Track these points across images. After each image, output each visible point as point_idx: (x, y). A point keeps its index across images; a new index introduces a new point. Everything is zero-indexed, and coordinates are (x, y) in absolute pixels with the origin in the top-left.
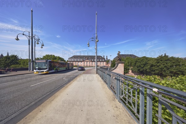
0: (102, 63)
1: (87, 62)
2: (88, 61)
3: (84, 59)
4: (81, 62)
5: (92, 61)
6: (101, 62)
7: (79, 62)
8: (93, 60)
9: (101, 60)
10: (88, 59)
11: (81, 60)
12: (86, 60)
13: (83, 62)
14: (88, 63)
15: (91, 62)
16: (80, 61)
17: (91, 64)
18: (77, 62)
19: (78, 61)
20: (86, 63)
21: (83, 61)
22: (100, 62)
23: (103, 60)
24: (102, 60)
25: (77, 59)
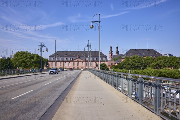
1: (78, 62)
2: (80, 60)
3: (74, 58)
4: (69, 62)
8: (87, 59)
10: (79, 57)
11: (69, 59)
12: (77, 59)
14: (80, 63)
15: (84, 63)
17: (84, 65)
18: (62, 63)
19: (64, 61)
21: (72, 61)
22: (98, 61)
23: (104, 59)
24: (102, 59)
25: (63, 57)
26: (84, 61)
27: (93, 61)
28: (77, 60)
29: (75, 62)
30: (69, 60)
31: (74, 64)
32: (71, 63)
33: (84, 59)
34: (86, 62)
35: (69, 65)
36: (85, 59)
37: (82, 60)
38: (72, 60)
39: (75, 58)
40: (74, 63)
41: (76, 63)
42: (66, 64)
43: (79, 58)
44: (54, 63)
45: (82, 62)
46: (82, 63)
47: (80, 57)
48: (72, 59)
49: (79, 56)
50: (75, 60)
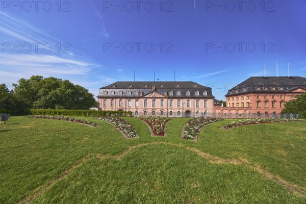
0: (201, 101)
1: (154, 98)
2: (157, 95)
4: (137, 98)
5: (169, 98)
6: (198, 98)
7: (129, 98)
8: (171, 94)
9: (197, 94)
10: (156, 90)
12: (152, 92)
14: (158, 101)
15: (165, 100)
16: (134, 98)
17: (165, 106)
18: (124, 100)
19: (126, 98)
20: (150, 101)
21: (142, 97)
22: (194, 98)
23: (205, 94)
24: (201, 93)
27: (183, 98)
28: (151, 96)
31: (145, 104)
32: (139, 100)
33: (166, 94)
34: (169, 100)
35: (137, 105)
36: (168, 94)
37: (161, 96)
40: (146, 100)
42: (130, 103)
44: (108, 101)
45: (162, 99)
50: (148, 96)
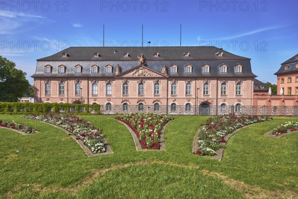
0: (231, 85)
1: (142, 80)
2: (148, 73)
3: (126, 66)
4: (109, 79)
5: (170, 78)
6: (225, 78)
7: (95, 79)
8: (174, 70)
9: (224, 70)
10: (144, 64)
11: (109, 70)
12: (137, 68)
13: (119, 83)
15: (163, 83)
16: (103, 78)
17: (162, 94)
18: (84, 83)
19: (88, 78)
21: (119, 77)
22: (218, 78)
23: (239, 69)
24: (231, 69)
25: (84, 64)
26: (164, 78)
27: (195, 78)
28: (136, 75)
29: (131, 82)
30: (107, 75)
31: (125, 89)
32: (114, 82)
33: (164, 70)
34: (169, 82)
35: (110, 93)
36: (167, 70)
37: (155, 75)
38: (117, 73)
39: (129, 68)
40: (126, 83)
41: (133, 85)
42: (95, 88)
43: (146, 65)
44: (54, 84)
45: (157, 80)
46: (157, 83)
47: (148, 62)
48: (120, 69)
49: (145, 60)
50: (130, 75)
